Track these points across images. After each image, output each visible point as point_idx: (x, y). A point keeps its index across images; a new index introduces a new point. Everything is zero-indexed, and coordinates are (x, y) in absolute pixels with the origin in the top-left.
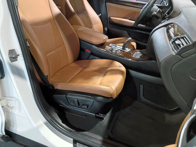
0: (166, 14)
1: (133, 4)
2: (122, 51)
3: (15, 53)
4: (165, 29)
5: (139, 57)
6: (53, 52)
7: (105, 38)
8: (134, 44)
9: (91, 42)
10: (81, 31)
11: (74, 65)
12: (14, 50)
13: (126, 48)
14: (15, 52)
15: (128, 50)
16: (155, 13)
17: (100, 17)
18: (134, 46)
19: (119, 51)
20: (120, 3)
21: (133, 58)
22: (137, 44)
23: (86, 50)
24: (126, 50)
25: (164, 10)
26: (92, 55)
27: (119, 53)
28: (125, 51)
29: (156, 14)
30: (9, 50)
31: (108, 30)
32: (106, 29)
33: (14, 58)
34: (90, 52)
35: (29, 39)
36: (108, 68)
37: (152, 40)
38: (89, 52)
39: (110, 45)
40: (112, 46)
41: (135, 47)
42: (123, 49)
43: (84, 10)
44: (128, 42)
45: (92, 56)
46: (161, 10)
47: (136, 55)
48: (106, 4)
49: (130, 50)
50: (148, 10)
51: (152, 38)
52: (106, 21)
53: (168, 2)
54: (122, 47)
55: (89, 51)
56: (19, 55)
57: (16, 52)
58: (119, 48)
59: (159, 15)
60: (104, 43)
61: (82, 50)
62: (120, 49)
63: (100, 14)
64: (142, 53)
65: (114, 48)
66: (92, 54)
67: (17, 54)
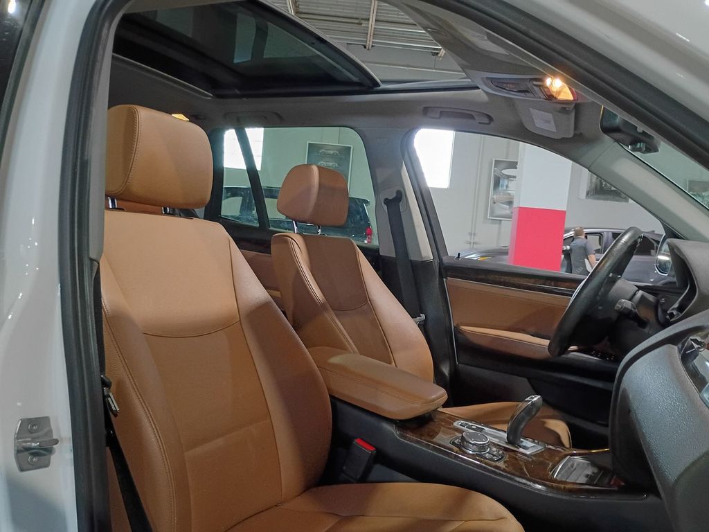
0: (675, 313)
1: (542, 281)
2: (506, 449)
3: (46, 434)
4: (674, 350)
5: (583, 480)
6: (220, 442)
7: (434, 396)
8: (560, 427)
9: (377, 408)
10: (342, 368)
11: (304, 505)
12: (47, 419)
13: (525, 438)
14: (46, 430)
15: (529, 447)
16: (627, 304)
17: (423, 327)
18: (558, 437)
19: (494, 449)
20: (491, 277)
21: (555, 481)
22: (574, 430)
23: (356, 442)
24: (525, 448)
25: (663, 300)
26: (383, 464)
27: (491, 460)
28: (521, 450)
29: (630, 307)
30: (23, 421)
31: (455, 372)
32: (446, 370)
33: (34, 454)
34: (373, 449)
35: (120, 384)
36: (445, 522)
37: (625, 398)
38: (370, 450)
39: (457, 424)
40: (465, 428)
41: (566, 439)
42: (509, 442)
43: (363, 300)
44: (528, 411)
45: (379, 470)
46: (651, 298)
47: (570, 470)
48: (442, 284)
49: (539, 448)
50: (596, 294)
51: (625, 391)
52: (446, 341)
53: (673, 273)
54: (505, 435)
55: (368, 446)
56: (56, 442)
57: (51, 431)
58: (496, 437)
59: (644, 313)
60: (430, 415)
61: (340, 441)
62: (496, 441)
63: (423, 316)
64: (593, 464)
65: (471, 436)
66: (381, 458)
67: (55, 437)
